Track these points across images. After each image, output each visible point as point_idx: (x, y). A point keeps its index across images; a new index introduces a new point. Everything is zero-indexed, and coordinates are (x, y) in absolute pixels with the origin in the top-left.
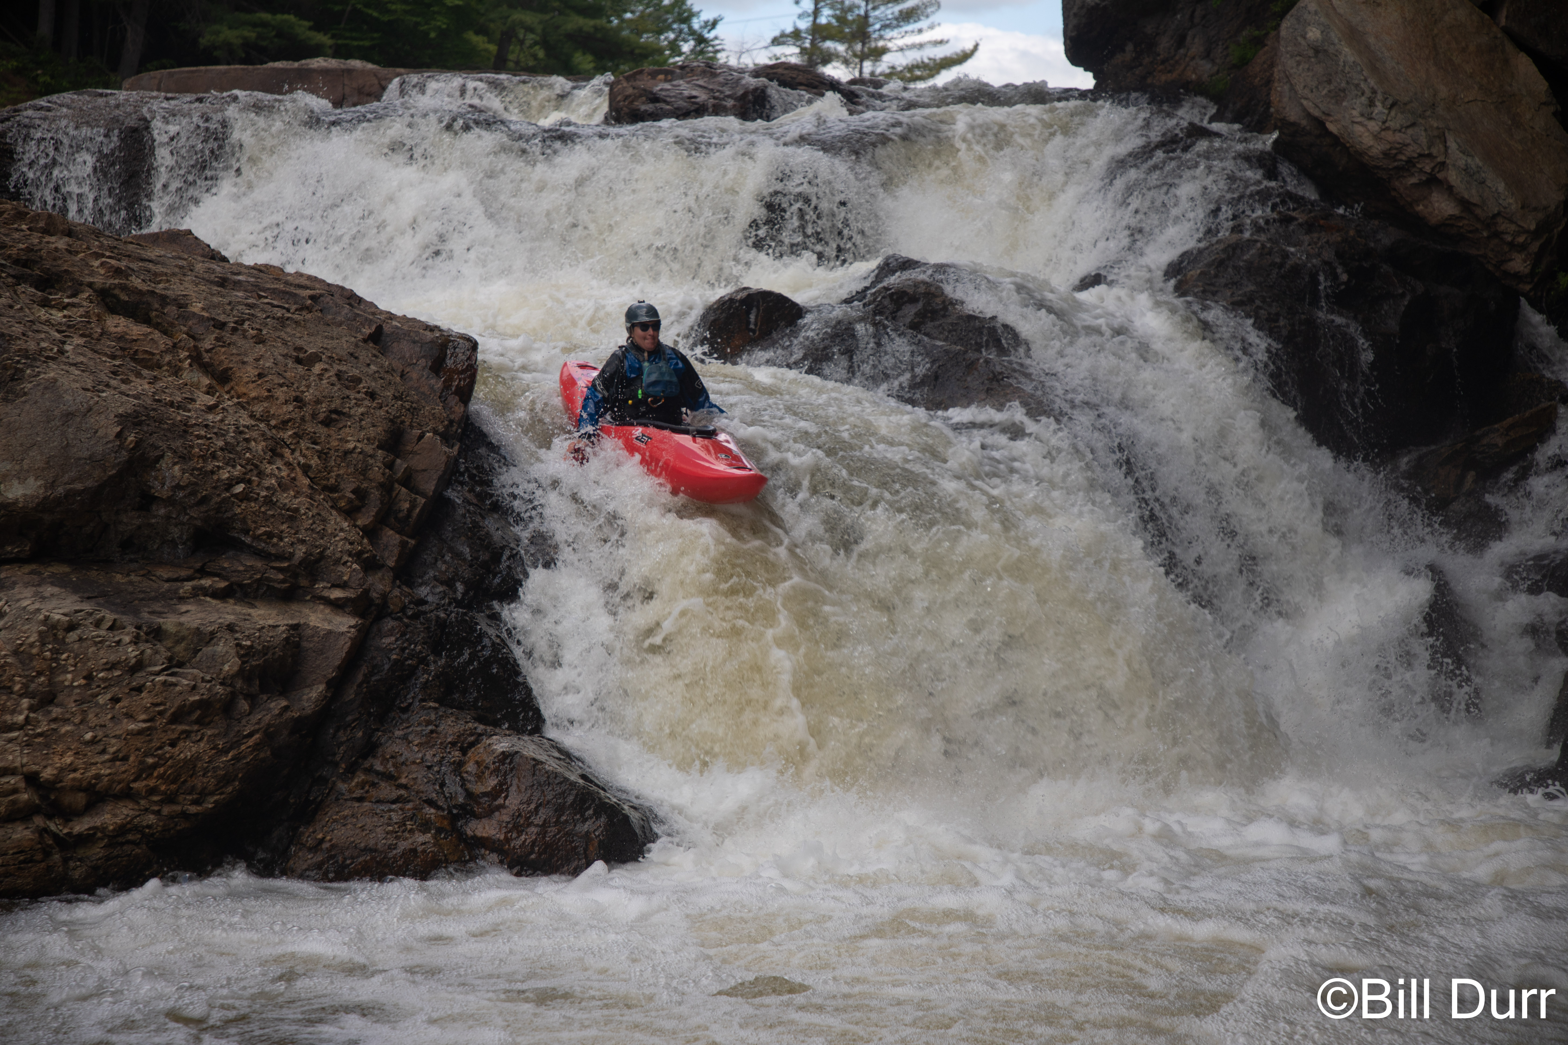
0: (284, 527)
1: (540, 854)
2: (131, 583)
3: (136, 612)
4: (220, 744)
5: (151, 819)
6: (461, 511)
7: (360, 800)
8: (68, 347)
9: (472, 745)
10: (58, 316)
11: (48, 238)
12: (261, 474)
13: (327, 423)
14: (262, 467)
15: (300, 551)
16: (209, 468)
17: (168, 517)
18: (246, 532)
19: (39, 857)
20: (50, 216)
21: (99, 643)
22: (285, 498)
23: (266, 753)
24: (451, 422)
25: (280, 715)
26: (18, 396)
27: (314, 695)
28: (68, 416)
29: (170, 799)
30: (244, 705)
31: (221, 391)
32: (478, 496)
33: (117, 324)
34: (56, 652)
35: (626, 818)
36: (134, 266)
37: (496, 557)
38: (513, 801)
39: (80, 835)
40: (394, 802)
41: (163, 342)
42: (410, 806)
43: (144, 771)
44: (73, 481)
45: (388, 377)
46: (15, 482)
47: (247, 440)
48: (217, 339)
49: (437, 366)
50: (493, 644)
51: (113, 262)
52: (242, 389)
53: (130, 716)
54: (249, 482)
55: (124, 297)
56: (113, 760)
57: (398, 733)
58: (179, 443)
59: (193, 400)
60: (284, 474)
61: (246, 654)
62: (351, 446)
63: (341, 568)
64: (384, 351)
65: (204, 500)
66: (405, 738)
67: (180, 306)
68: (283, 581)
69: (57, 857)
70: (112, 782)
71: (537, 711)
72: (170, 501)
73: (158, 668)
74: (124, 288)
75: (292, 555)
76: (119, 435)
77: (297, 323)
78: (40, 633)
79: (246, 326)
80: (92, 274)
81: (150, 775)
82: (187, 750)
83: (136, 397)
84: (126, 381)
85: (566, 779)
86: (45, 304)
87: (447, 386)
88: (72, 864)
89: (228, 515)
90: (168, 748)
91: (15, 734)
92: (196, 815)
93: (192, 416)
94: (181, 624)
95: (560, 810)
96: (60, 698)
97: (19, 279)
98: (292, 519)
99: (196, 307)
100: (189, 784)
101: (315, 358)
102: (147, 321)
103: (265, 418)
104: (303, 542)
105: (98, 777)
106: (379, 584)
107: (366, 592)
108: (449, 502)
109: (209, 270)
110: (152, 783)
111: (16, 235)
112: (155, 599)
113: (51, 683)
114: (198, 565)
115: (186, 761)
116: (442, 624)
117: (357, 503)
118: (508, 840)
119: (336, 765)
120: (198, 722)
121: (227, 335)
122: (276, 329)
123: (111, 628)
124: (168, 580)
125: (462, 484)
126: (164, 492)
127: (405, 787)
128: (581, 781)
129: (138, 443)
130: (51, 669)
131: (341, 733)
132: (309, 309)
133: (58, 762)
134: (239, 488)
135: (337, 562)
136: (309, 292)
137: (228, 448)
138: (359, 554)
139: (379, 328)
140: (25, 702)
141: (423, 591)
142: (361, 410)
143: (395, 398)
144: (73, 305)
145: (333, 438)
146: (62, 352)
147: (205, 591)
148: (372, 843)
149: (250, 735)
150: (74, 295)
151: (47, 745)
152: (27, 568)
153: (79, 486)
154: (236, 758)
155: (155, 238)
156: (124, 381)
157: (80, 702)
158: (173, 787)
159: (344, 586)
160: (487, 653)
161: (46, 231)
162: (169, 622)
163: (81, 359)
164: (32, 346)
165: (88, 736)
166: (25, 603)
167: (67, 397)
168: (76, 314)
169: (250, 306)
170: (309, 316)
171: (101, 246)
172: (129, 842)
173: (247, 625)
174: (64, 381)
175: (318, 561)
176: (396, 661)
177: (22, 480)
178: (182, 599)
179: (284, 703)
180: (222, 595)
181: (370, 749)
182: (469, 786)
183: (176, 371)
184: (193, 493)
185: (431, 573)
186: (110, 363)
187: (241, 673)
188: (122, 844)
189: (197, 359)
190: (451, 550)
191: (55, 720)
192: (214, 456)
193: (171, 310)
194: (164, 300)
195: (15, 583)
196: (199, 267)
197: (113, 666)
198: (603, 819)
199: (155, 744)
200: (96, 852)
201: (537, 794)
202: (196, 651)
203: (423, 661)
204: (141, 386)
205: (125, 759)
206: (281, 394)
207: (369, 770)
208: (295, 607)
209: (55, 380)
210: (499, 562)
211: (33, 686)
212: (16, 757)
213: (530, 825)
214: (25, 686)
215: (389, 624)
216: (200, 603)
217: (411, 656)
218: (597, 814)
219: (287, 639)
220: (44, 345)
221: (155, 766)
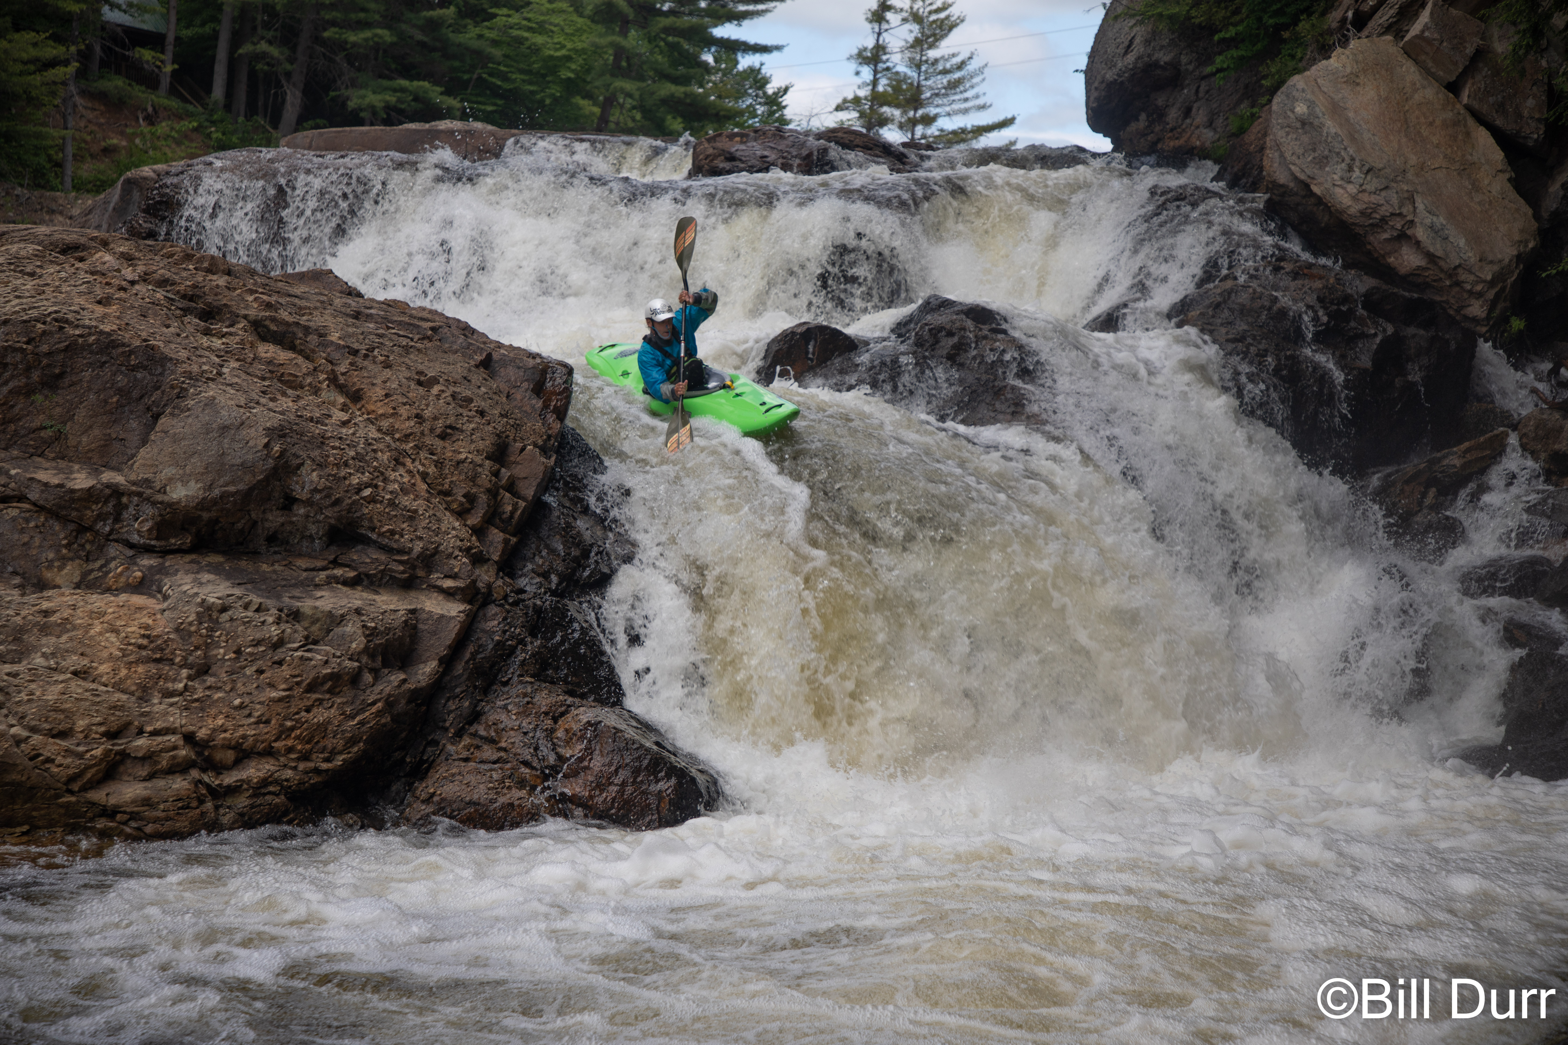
0: (405, 525)
1: (619, 809)
2: (275, 572)
3: (279, 597)
4: (348, 710)
5: (289, 773)
6: (557, 513)
7: (466, 760)
8: (225, 370)
9: (562, 714)
10: (217, 343)
11: (210, 277)
12: (386, 480)
13: (443, 437)
14: (387, 474)
15: (418, 547)
16: (342, 474)
17: (307, 516)
18: (373, 529)
19: (194, 804)
20: (213, 257)
21: (247, 623)
22: (406, 501)
23: (386, 719)
24: (549, 437)
25: (399, 686)
26: (182, 411)
27: (428, 670)
28: (224, 429)
29: (305, 757)
30: (368, 678)
31: (353, 408)
32: (571, 500)
33: (267, 350)
34: (211, 630)
35: (693, 780)
36: (282, 301)
37: (586, 554)
38: (597, 763)
39: (229, 787)
40: (495, 762)
41: (305, 366)
42: (509, 766)
43: (283, 733)
44: (227, 484)
45: (496, 397)
46: (179, 484)
47: (375, 451)
48: (351, 364)
49: (538, 389)
50: (582, 628)
51: (265, 297)
52: (371, 407)
53: (272, 685)
54: (376, 486)
55: (273, 327)
56: (257, 723)
57: (499, 703)
58: (316, 453)
59: (330, 416)
60: (405, 480)
61: (371, 634)
62: (463, 456)
63: (452, 562)
64: (492, 375)
65: (337, 502)
66: (505, 707)
67: (321, 335)
68: (403, 572)
69: (209, 805)
70: (256, 741)
71: (619, 686)
72: (309, 503)
73: (296, 645)
74: (273, 319)
75: (411, 549)
76: (266, 446)
77: (419, 350)
78: (198, 613)
79: (376, 352)
80: (247, 307)
81: (289, 736)
82: (320, 715)
83: (282, 413)
84: (273, 400)
85: (642, 746)
86: (207, 332)
87: (546, 406)
88: (222, 811)
89: (358, 514)
90: (303, 714)
91: (176, 699)
92: (327, 771)
93: (329, 430)
94: (316, 608)
95: (636, 772)
96: (214, 669)
97: (186, 311)
98: (411, 519)
99: (334, 337)
100: (321, 744)
101: (434, 381)
102: (292, 348)
103: (390, 432)
104: (421, 538)
105: (244, 737)
106: (486, 575)
107: (474, 582)
108: (546, 506)
109: (346, 305)
110: (290, 743)
111: (184, 274)
112: (295, 586)
113: (206, 656)
114: (332, 557)
115: (319, 725)
116: (538, 610)
117: (467, 505)
118: (591, 797)
119: (446, 730)
120: (329, 691)
121: (359, 360)
122: (401, 355)
123: (257, 610)
124: (306, 570)
125: (557, 489)
126: (304, 495)
127: (505, 750)
128: (655, 747)
129: (283, 453)
130: (207, 645)
131: (450, 703)
132: (429, 339)
133: (211, 724)
134: (367, 492)
135: (449, 556)
136: (430, 324)
137: (358, 457)
138: (468, 549)
139: (489, 356)
140: (185, 672)
141: (522, 582)
142: (472, 426)
143: (501, 415)
144: (231, 334)
145: (448, 450)
146: (220, 374)
147: (337, 580)
148: (476, 797)
149: (374, 703)
150: (231, 326)
151: (202, 709)
152: (188, 558)
153: (232, 489)
154: (362, 723)
155: (302, 277)
156: (271, 400)
157: (230, 673)
158: (308, 747)
159: (454, 577)
160: (576, 635)
161: (209, 271)
162: (306, 605)
163: (236, 380)
164: (195, 368)
165: (237, 702)
166: (185, 588)
167: (224, 413)
168: (233, 341)
169: (380, 336)
170: (429, 345)
171: (255, 284)
172: (270, 793)
173: (372, 609)
174: (221, 399)
175: (433, 555)
176: (499, 642)
177: (185, 483)
178: (317, 586)
179: (402, 676)
180: (352, 583)
181: (475, 716)
182: (560, 750)
183: (316, 391)
184: (328, 496)
185: (530, 566)
186: (260, 384)
187: (366, 650)
188: (265, 794)
189: (333, 380)
190: (547, 546)
191: (209, 688)
192: (346, 464)
193: (313, 339)
194: (307, 330)
195: (177, 571)
196: (338, 302)
197: (257, 643)
198: (673, 781)
199: (293, 710)
200: (242, 802)
201: (617, 758)
202: (329, 631)
203: (522, 642)
204: (286, 403)
205: (267, 722)
206: (403, 411)
207: (475, 735)
208: (413, 594)
209: (214, 398)
210: (588, 557)
211: (191, 658)
212: (176, 719)
213: (610, 784)
214: (185, 658)
215: (493, 609)
216: (333, 590)
217: (512, 638)
218: (668, 777)
219: (406, 622)
220: (205, 368)
221: (292, 729)
